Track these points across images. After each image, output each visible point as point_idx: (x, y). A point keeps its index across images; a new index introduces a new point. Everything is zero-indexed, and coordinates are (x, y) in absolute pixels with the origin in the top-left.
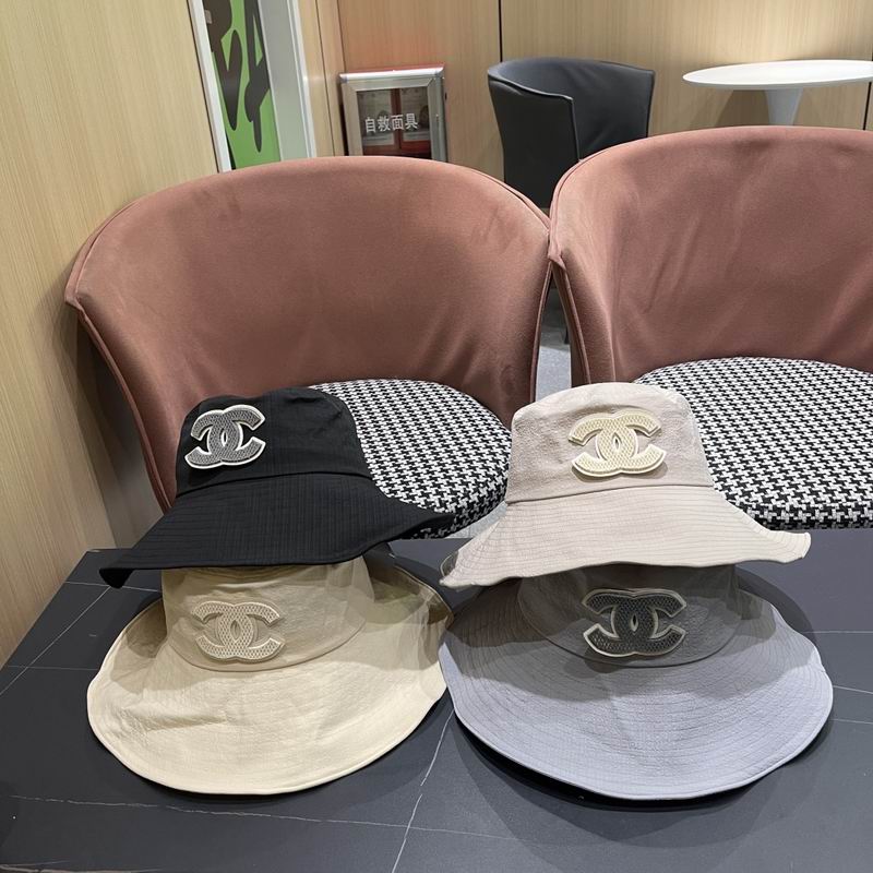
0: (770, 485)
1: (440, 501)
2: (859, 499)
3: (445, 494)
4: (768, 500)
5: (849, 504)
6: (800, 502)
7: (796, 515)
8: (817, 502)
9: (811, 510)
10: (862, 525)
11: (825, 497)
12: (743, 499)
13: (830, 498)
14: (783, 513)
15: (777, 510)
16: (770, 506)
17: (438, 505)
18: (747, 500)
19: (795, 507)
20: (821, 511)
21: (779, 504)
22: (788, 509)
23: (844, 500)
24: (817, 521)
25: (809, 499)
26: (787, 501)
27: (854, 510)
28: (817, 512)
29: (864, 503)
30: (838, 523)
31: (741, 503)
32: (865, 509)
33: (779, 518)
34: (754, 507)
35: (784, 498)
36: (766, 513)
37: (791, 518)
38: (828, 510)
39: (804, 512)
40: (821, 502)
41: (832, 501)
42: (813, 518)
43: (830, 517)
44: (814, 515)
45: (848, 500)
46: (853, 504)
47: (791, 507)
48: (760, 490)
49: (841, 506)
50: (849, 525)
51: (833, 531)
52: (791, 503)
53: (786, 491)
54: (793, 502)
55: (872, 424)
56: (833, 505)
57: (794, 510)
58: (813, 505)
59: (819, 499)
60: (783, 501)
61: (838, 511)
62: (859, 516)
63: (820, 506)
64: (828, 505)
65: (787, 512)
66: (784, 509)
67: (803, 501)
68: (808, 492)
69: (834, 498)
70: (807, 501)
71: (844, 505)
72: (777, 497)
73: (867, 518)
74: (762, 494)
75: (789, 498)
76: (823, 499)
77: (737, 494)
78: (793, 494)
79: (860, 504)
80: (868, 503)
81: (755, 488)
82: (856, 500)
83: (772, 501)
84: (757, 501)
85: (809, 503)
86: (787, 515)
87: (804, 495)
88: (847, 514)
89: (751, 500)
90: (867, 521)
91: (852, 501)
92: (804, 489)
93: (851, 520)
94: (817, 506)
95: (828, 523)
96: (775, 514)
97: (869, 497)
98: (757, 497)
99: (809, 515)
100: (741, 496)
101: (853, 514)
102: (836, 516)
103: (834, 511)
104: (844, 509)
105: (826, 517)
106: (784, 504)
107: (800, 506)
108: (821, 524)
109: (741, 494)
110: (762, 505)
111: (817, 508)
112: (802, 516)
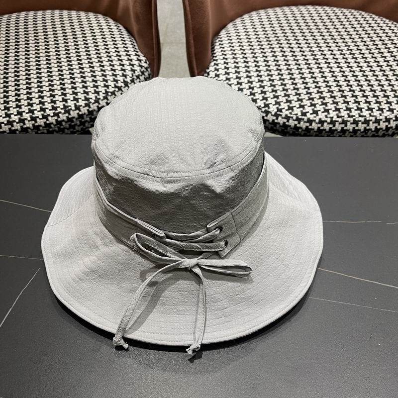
0: (308, 103)
1: (75, 105)
2: (368, 116)
3: (80, 100)
4: (304, 114)
5: (360, 119)
6: (326, 117)
7: (322, 126)
8: (338, 117)
9: (333, 122)
10: (366, 133)
11: (344, 113)
12: (287, 113)
13: (348, 114)
14: (314, 124)
15: (310, 121)
16: (306, 118)
17: (73, 108)
18: (291, 113)
19: (323, 119)
20: (340, 124)
21: (312, 117)
22: (317, 121)
23: (357, 116)
24: (336, 130)
25: (333, 114)
26: (317, 115)
27: (363, 123)
28: (337, 124)
29: (371, 118)
30: (350, 132)
31: (286, 115)
32: (371, 122)
33: (310, 127)
34: (295, 118)
35: (315, 112)
36: (302, 123)
37: (319, 128)
38: (345, 122)
39: (328, 124)
40: (341, 117)
41: (349, 116)
42: (334, 128)
43: (345, 128)
44: (334, 126)
45: (360, 116)
46: (362, 119)
47: (320, 119)
48: (301, 106)
49: (354, 120)
50: (358, 134)
51: (347, 140)
52: (320, 116)
53: (318, 108)
54: (322, 116)
56: (349, 119)
57: (321, 122)
58: (335, 118)
59: (340, 115)
60: (315, 115)
61: (351, 124)
62: (365, 128)
63: (340, 120)
64: (345, 119)
65: (316, 123)
66: (315, 121)
67: (328, 116)
68: (334, 109)
69: (351, 114)
70: (331, 116)
71: (357, 119)
72: (311, 112)
73: (371, 129)
74: (301, 109)
75: (319, 113)
76: (342, 115)
77: (284, 108)
78: (323, 110)
79: (367, 119)
80: (373, 119)
81: (297, 104)
82: (365, 116)
83: (308, 114)
84: (297, 114)
85: (333, 117)
86: (316, 125)
87: (330, 111)
88: (357, 126)
89: (293, 113)
90: (370, 131)
91: (362, 116)
92: (331, 107)
93: (360, 130)
94: (338, 119)
95: (343, 132)
96: (308, 124)
97: (375, 114)
98: (298, 111)
99: (331, 126)
100: (286, 110)
101: (361, 126)
102: (350, 127)
103: (349, 124)
104: (356, 122)
105: (342, 128)
106: (315, 117)
107: (326, 119)
108: (339, 132)
109: (287, 108)
110: (300, 117)
111: (338, 121)
112: (326, 127)
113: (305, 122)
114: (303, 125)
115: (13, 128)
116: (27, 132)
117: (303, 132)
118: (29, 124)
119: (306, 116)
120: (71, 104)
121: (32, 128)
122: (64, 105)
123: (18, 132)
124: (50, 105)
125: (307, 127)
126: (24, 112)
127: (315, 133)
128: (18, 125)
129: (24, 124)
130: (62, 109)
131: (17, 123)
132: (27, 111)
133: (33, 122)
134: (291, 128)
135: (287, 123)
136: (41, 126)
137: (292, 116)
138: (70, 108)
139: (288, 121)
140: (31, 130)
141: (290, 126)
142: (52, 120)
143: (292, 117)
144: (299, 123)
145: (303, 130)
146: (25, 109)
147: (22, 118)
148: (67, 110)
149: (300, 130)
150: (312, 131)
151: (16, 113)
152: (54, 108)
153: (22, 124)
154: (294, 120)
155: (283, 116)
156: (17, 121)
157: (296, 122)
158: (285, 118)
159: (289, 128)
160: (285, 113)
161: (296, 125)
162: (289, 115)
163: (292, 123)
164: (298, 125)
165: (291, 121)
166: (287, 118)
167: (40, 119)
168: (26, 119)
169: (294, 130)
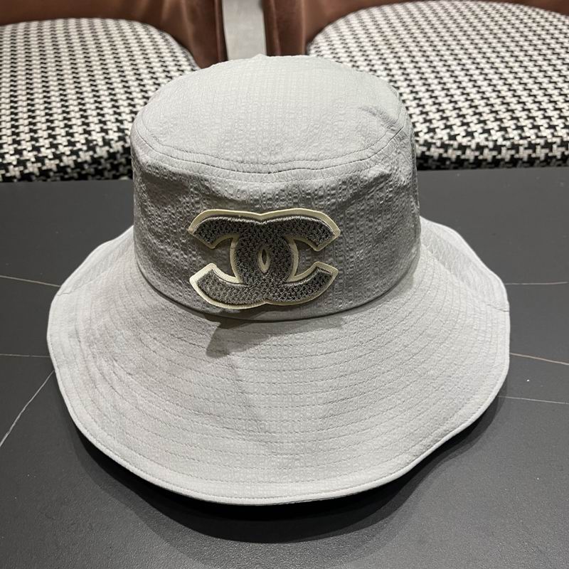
0: (458, 122)
1: (104, 139)
2: (550, 137)
3: (110, 132)
4: (453, 138)
5: (538, 141)
6: (487, 139)
7: (482, 153)
8: (505, 139)
9: (497, 148)
10: (549, 164)
11: (513, 134)
13: (520, 135)
14: (468, 151)
15: (463, 148)
16: (455, 144)
17: (101, 143)
18: (432, 138)
19: (482, 144)
20: (508, 149)
21: (465, 141)
22: (473, 146)
23: (533, 137)
24: (503, 160)
25: (497, 136)
26: (473, 138)
27: (543, 147)
28: (504, 150)
29: (554, 139)
30: (524, 162)
31: (426, 141)
32: (555, 146)
33: (463, 157)
34: (439, 144)
35: (470, 134)
36: (450, 151)
37: (476, 157)
38: (515, 147)
39: (491, 150)
40: (509, 139)
42: (499, 157)
43: (517, 156)
44: (500, 153)
45: (538, 137)
46: (541, 141)
47: (478, 144)
48: (447, 127)
49: (530, 143)
50: (536, 164)
51: (519, 171)
52: (477, 140)
53: (473, 127)
54: (480, 139)
55: (568, 61)
56: (521, 142)
57: (480, 148)
58: (500, 142)
59: (507, 136)
60: (469, 138)
61: (526, 149)
62: (547, 155)
63: (508, 143)
64: (516, 143)
65: (473, 150)
66: (469, 147)
67: (490, 138)
68: (497, 128)
69: (523, 135)
70: (494, 138)
71: (533, 142)
72: (464, 134)
73: (555, 157)
74: (448, 130)
75: (476, 134)
76: (511, 136)
77: (421, 131)
78: (480, 131)
79: (549, 141)
80: (558, 140)
81: (441, 124)
82: (546, 137)
83: (458, 138)
84: (442, 139)
85: (496, 141)
86: (472, 153)
87: (492, 132)
88: (534, 152)
89: (436, 137)
90: (554, 160)
91: (542, 137)
92: (493, 125)
93: (538, 158)
94: (504, 143)
95: (514, 162)
96: (459, 153)
97: (560, 134)
98: (443, 134)
99: (495, 153)
100: (426, 133)
101: (541, 152)
102: (524, 154)
103: (521, 149)
104: (532, 146)
105: (512, 156)
106: (470, 141)
107: (486, 143)
108: (507, 163)
109: (426, 130)
110: (447, 142)
111: (504, 146)
112: (488, 155)
113: (455, 149)
114: (452, 154)
115: (8, 175)
116: (30, 180)
117: (453, 165)
118: (34, 167)
119: (455, 139)
120: (97, 137)
121: (38, 174)
122: (86, 139)
123: (15, 180)
124: (65, 139)
125: (458, 157)
126: (25, 149)
127: (470, 166)
128: (17, 169)
129: (26, 167)
130: (83, 144)
131: (15, 166)
132: (30, 148)
133: (39, 165)
134: (434, 161)
135: (427, 153)
136: (51, 170)
137: (434, 141)
138: (95, 143)
139: (429, 150)
140: (37, 176)
141: (432, 157)
142: (69, 160)
143: (435, 144)
144: (446, 151)
145: (452, 163)
146: (27, 145)
147: (22, 158)
148: (91, 146)
149: (448, 163)
150: (466, 163)
151: (12, 152)
152: (71, 144)
153: (22, 168)
154: (438, 148)
155: (421, 142)
156: (15, 163)
157: (441, 151)
158: (424, 145)
159: (430, 161)
160: (423, 137)
161: (441, 155)
162: (430, 140)
163: (435, 152)
164: (445, 155)
165: (433, 149)
166: (428, 144)
167: (50, 159)
168: (29, 160)
169: (438, 164)
